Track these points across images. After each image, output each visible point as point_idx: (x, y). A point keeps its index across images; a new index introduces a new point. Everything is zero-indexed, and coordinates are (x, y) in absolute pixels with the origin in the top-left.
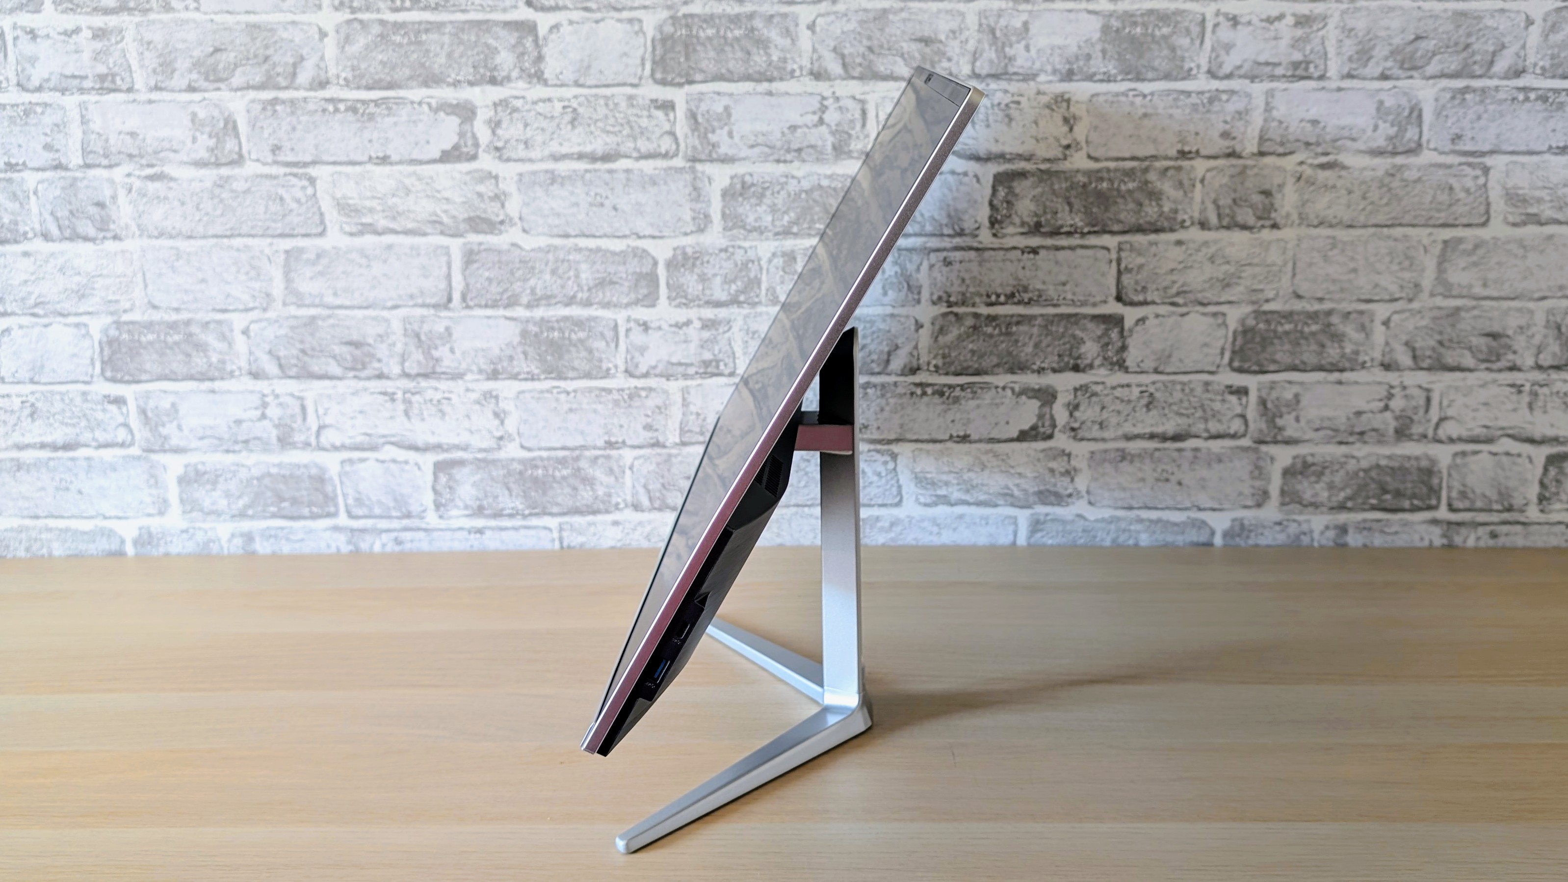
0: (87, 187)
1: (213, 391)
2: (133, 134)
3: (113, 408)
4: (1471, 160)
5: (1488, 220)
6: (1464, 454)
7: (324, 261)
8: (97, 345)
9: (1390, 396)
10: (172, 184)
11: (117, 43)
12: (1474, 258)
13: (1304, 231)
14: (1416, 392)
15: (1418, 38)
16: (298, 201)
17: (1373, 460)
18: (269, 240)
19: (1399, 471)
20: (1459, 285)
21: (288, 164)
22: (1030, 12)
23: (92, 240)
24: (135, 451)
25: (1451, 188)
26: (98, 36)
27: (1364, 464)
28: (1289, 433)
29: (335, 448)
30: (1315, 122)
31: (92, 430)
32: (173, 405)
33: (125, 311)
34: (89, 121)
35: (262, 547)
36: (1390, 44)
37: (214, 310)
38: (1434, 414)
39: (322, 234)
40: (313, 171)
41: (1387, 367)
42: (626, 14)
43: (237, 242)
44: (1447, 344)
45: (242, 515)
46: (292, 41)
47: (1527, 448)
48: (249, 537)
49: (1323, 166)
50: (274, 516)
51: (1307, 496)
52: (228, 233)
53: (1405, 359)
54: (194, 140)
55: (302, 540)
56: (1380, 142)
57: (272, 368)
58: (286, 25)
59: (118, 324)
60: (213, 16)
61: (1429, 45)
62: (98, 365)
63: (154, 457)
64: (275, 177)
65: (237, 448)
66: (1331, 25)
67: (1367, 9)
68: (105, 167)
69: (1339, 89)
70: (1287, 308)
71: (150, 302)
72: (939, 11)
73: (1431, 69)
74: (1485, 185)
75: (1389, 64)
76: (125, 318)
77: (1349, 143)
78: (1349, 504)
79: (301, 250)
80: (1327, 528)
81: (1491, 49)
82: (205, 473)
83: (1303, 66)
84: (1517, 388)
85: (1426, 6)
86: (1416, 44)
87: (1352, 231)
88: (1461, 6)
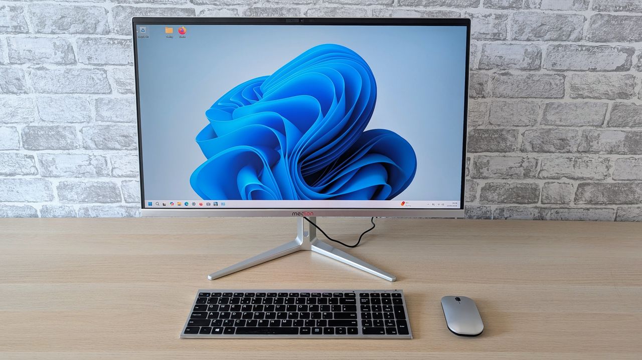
0: (12, 72)
1: (69, 154)
2: (30, 51)
3: (29, 160)
4: (559, 73)
5: (564, 96)
6: (548, 183)
7: (112, 104)
8: (20, 135)
9: (523, 162)
10: (47, 72)
11: (21, 13)
12: (558, 110)
13: (494, 99)
14: (532, 160)
15: (542, 25)
16: (100, 80)
17: (515, 185)
18: (89, 95)
19: (524, 189)
20: (551, 121)
21: (95, 65)
22: (392, 10)
23: (16, 93)
24: (39, 176)
25: (551, 84)
26: (12, 10)
27: (512, 186)
28: (484, 174)
29: (119, 176)
30: (501, 57)
31: (21, 168)
32: (53, 159)
33: (31, 122)
34: (11, 45)
35: (92, 214)
36: (531, 27)
37: (67, 122)
38: (539, 169)
39: (110, 93)
40: (106, 68)
41: (522, 151)
42: (231, 7)
43: (76, 95)
44: (545, 142)
45: (83, 201)
46: (94, 14)
47: (572, 181)
48: (87, 210)
49: (503, 74)
50: (96, 202)
51: (490, 198)
52: (72, 92)
53: (529, 148)
54: (55, 54)
55: (108, 211)
56: (525, 65)
57: (93, 145)
58: (91, 7)
59: (29, 127)
60: (60, 3)
61: (546, 28)
62: (21, 143)
63: (47, 179)
64: (90, 70)
65: (80, 176)
66: (509, 19)
67: (524, 13)
68: (19, 64)
69: (511, 44)
70: (486, 128)
71: (41, 119)
72: (357, 9)
73: (547, 37)
74: (563, 83)
75: (530, 35)
76: (31, 125)
77: (513, 65)
78: (505, 201)
79: (102, 99)
80: (496, 209)
81: (570, 30)
82: (68, 185)
83: (498, 35)
84: (570, 159)
85: (546, 12)
86: (541, 27)
87: (512, 100)
88: (560, 12)
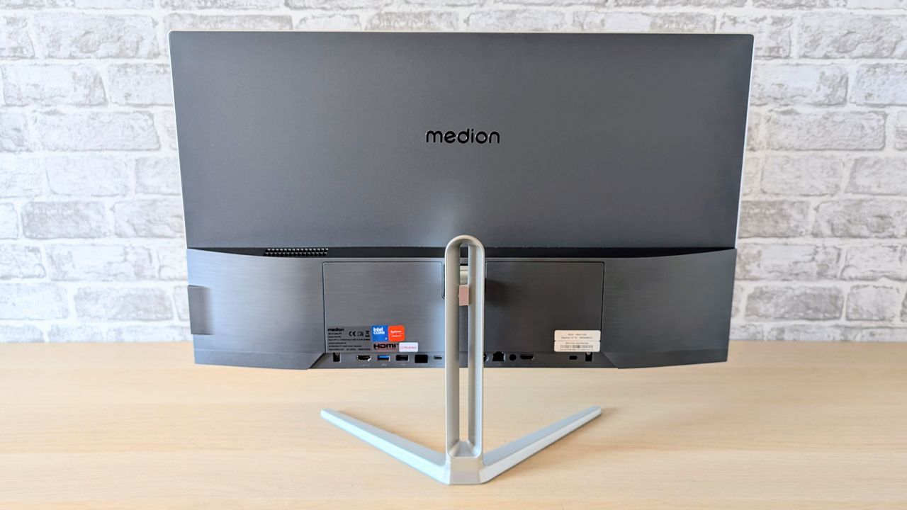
0: (8, 119)
1: (93, 245)
2: (36, 86)
3: (32, 254)
4: (876, 109)
5: (884, 147)
6: (858, 287)
7: (161, 166)
8: (19, 216)
9: (816, 253)
10: (62, 117)
11: (23, 27)
12: (874, 170)
13: (769, 152)
14: (832, 250)
15: (850, 33)
16: (143, 129)
17: (803, 290)
18: (125, 153)
19: (818, 296)
20: (863, 186)
21: (136, 106)
22: (606, 13)
23: (14, 152)
24: (47, 280)
25: (863, 127)
26: (10, 23)
27: (797, 292)
28: (753, 274)
29: (170, 279)
30: (781, 85)
31: (20, 268)
32: (69, 253)
33: (36, 196)
34: (7, 77)
35: (127, 337)
36: (831, 36)
37: (92, 195)
38: (842, 263)
39: (158, 149)
40: (151, 110)
41: (815, 235)
42: (348, 12)
43: (105, 154)
44: (853, 221)
45: (114, 318)
46: (135, 27)
47: (896, 284)
48: (119, 332)
49: (784, 113)
50: (134, 319)
51: (762, 311)
52: (99, 148)
53: (827, 231)
54: (75, 89)
55: (152, 333)
56: (821, 98)
57: (130, 231)
58: (131, 17)
59: (33, 204)
60: (84, 11)
61: (856, 37)
62: (21, 229)
63: (59, 284)
64: (128, 114)
65: (110, 279)
66: (795, 24)
67: (819, 13)
68: (19, 106)
69: (798, 65)
70: (757, 199)
71: (51, 191)
72: (548, 12)
73: (857, 52)
74: (884, 125)
75: (830, 49)
76: (37, 200)
77: (801, 98)
78: (787, 316)
79: (145, 159)
80: (772, 329)
81: (895, 40)
82: (91, 293)
83: (776, 50)
84: (894, 249)
85: (856, 12)
86: (848, 36)
87: (799, 153)
88: (877, 13)
